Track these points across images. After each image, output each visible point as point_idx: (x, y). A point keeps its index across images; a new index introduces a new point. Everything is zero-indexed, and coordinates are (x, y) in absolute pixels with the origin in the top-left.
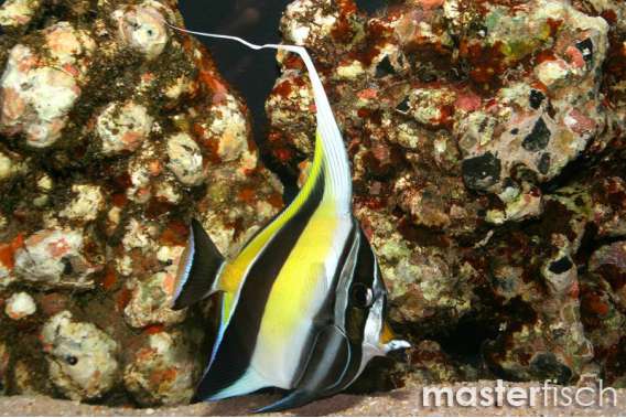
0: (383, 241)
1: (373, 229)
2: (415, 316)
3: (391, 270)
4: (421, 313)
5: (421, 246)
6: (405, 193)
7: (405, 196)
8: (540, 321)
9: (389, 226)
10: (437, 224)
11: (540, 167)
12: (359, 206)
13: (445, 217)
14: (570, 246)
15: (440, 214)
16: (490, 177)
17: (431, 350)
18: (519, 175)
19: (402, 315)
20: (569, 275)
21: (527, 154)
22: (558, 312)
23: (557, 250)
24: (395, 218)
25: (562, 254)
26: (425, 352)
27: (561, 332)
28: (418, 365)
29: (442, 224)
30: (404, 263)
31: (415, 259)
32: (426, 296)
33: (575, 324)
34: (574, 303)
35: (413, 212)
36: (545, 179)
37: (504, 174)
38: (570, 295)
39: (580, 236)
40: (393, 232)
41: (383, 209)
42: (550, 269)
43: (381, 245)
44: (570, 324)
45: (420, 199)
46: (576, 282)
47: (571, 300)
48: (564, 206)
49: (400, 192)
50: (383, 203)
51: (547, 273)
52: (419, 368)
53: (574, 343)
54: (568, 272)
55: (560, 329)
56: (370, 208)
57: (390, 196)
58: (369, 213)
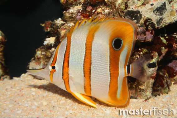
7: (99, 17)
8: (136, 83)
11: (157, 23)
12: (79, 14)
14: (159, 58)
16: (136, 21)
18: (148, 23)
20: (154, 70)
21: (154, 15)
22: (144, 83)
23: (153, 58)
25: (154, 60)
27: (143, 90)
33: (149, 89)
34: (152, 81)
36: (158, 28)
37: (142, 21)
38: (151, 77)
39: (164, 54)
42: (147, 65)
44: (147, 88)
46: (156, 73)
47: (151, 79)
48: (162, 40)
49: (98, 13)
51: (145, 66)
53: (146, 96)
54: (154, 69)
55: (143, 89)
56: (84, 17)
57: (93, 14)
58: (83, 19)
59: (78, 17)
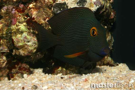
0: (20, 24)
1: (17, 19)
2: (24, 54)
3: (20, 35)
4: (26, 53)
5: (32, 29)
6: (32, 10)
7: (32, 11)
9: (23, 20)
10: (40, 23)
12: (14, 9)
13: (43, 22)
15: (42, 20)
17: (26, 67)
19: (20, 52)
24: (26, 17)
26: (24, 67)
28: (20, 71)
29: (42, 24)
30: (25, 34)
31: (29, 33)
32: (30, 48)
35: (33, 17)
40: (24, 22)
41: (22, 13)
43: (19, 25)
45: (37, 13)
49: (30, 8)
50: (23, 11)
52: (20, 72)
56: (18, 11)
57: (26, 9)
58: (17, 13)
59: (13, 12)
